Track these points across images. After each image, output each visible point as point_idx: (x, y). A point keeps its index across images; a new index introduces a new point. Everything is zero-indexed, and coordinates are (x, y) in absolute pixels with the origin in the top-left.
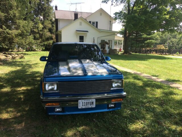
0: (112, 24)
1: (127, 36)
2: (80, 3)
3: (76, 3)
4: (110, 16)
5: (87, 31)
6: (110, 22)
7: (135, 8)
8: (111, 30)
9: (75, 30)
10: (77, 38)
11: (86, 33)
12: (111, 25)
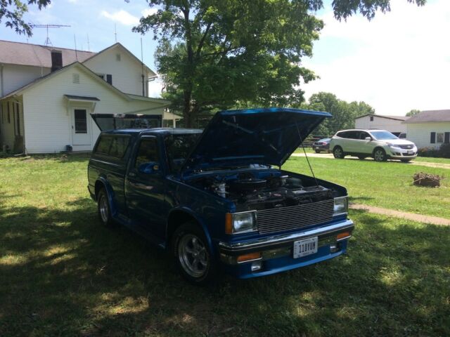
0: (147, 81)
1: (191, 110)
2: (59, 26)
3: (47, 26)
4: (142, 64)
5: (95, 99)
6: (143, 76)
7: (202, 49)
8: (145, 95)
9: (61, 95)
10: (68, 115)
11: (91, 103)
12: (145, 84)
